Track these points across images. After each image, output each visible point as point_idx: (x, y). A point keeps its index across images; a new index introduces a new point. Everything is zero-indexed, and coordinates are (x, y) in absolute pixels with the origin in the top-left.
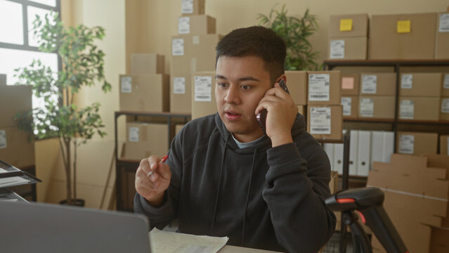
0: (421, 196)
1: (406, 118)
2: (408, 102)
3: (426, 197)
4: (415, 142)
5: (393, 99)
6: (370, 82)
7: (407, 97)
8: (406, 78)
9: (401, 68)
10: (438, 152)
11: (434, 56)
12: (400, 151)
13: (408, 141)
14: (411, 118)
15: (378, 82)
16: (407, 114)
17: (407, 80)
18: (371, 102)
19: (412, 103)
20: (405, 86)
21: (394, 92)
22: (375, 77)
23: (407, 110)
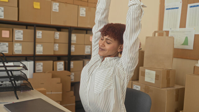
0: (50, 93)
1: (39, 54)
2: (40, 45)
3: (52, 93)
4: (43, 66)
5: (32, 44)
6: (19, 34)
7: (40, 43)
8: (39, 33)
9: (37, 28)
10: (53, 70)
11: (51, 23)
12: (36, 71)
13: (40, 66)
14: (42, 54)
15: (24, 34)
16: (40, 52)
17: (39, 34)
18: (20, 45)
19: (42, 46)
20: (38, 37)
21: (33, 40)
22: (22, 31)
23: (40, 50)
